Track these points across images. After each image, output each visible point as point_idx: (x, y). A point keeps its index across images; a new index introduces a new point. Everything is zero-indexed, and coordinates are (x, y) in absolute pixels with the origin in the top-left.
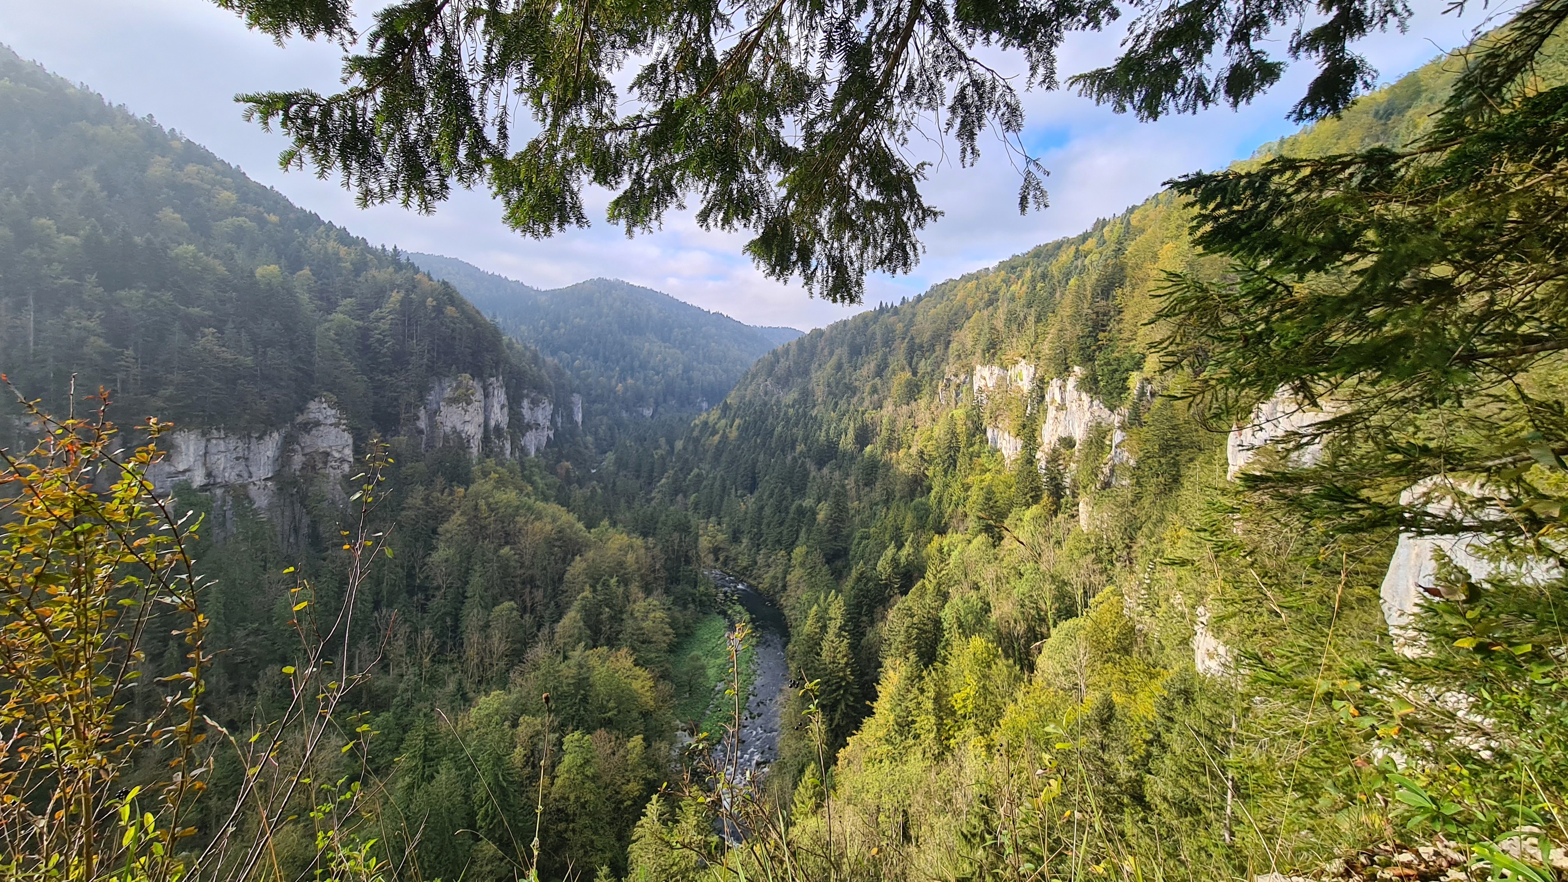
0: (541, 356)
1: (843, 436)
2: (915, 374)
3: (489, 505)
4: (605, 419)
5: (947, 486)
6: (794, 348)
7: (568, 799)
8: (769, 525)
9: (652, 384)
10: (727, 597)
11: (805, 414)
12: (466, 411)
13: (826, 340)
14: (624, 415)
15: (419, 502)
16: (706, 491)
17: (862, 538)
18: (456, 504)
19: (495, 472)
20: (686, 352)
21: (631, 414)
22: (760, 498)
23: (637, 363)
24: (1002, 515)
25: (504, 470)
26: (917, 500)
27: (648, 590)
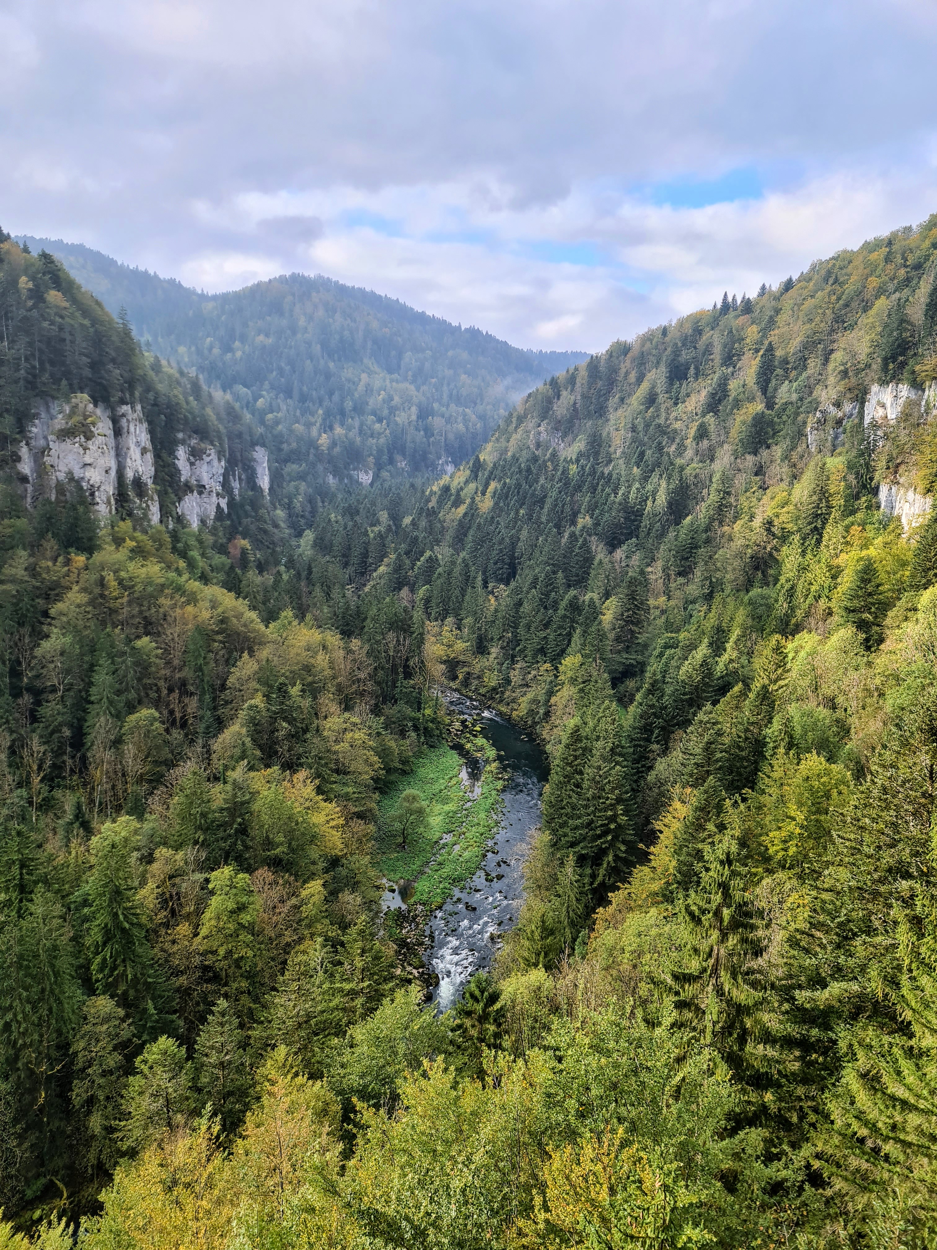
0: (205, 387)
1: (649, 503)
2: (770, 405)
3: (121, 582)
4: (303, 486)
5: (803, 569)
6: (583, 373)
7: (214, 953)
8: (528, 627)
9: (372, 436)
10: (466, 727)
11: (593, 472)
12: (85, 449)
13: (633, 360)
14: (331, 480)
15: (20, 572)
16: (442, 580)
17: (667, 647)
18: (73, 577)
19: (132, 539)
20: (424, 388)
21: (341, 480)
22: (517, 591)
23: (349, 404)
24: (885, 607)
25: (145, 537)
26: (756, 591)
27: (347, 705)
